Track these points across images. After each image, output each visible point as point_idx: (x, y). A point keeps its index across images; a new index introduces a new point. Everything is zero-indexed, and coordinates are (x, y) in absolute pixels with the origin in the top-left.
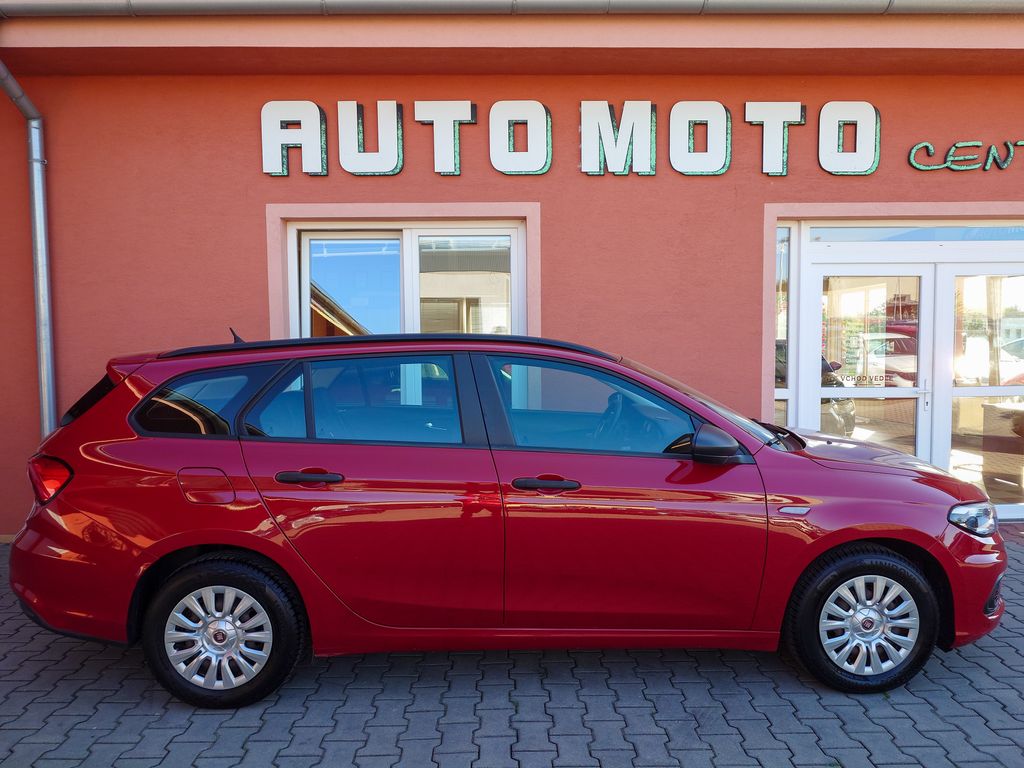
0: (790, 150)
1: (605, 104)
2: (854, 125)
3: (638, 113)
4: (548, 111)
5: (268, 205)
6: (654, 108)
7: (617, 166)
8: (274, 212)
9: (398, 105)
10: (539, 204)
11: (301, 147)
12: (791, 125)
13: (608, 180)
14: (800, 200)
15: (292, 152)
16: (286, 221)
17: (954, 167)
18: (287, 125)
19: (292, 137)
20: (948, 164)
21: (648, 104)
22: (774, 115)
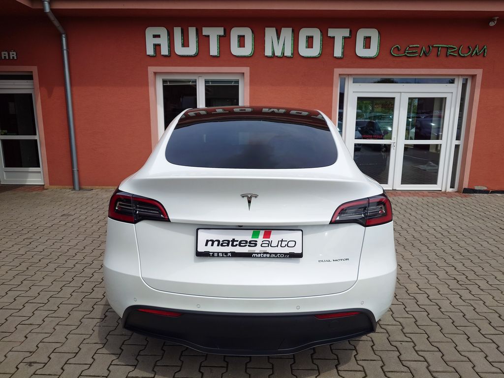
0: (344, 48)
1: (274, 30)
2: (370, 38)
3: (287, 33)
4: (253, 32)
5: (149, 68)
6: (293, 31)
7: (278, 53)
8: (151, 70)
9: (196, 29)
10: (249, 68)
11: (160, 45)
12: (345, 38)
13: (275, 59)
14: (348, 67)
15: (157, 47)
16: (155, 73)
17: (408, 55)
18: (155, 36)
19: (157, 41)
20: (406, 54)
21: (290, 29)
22: (339, 35)
